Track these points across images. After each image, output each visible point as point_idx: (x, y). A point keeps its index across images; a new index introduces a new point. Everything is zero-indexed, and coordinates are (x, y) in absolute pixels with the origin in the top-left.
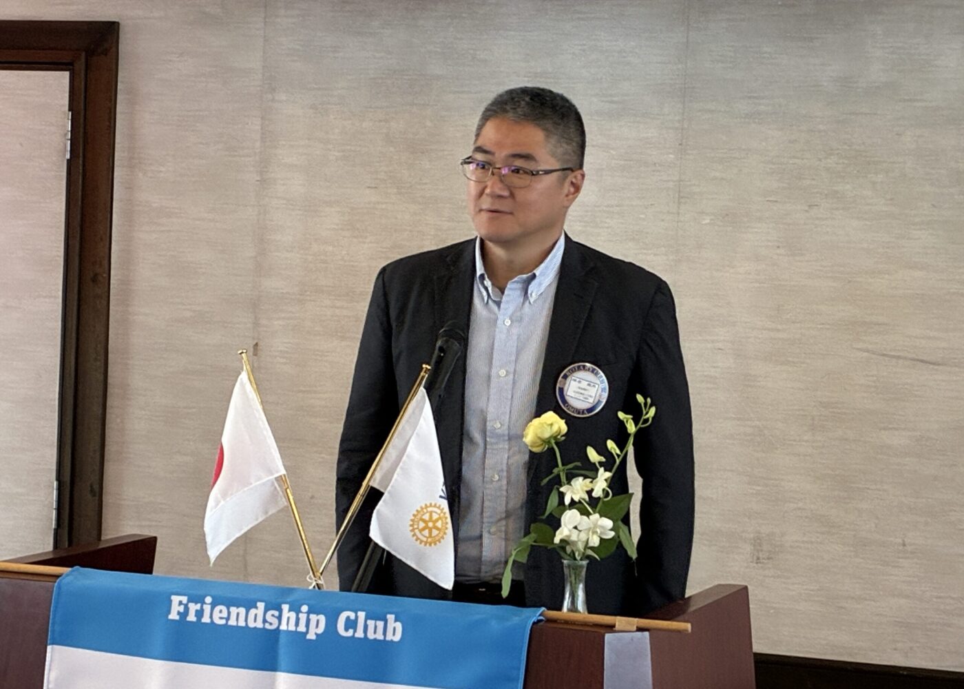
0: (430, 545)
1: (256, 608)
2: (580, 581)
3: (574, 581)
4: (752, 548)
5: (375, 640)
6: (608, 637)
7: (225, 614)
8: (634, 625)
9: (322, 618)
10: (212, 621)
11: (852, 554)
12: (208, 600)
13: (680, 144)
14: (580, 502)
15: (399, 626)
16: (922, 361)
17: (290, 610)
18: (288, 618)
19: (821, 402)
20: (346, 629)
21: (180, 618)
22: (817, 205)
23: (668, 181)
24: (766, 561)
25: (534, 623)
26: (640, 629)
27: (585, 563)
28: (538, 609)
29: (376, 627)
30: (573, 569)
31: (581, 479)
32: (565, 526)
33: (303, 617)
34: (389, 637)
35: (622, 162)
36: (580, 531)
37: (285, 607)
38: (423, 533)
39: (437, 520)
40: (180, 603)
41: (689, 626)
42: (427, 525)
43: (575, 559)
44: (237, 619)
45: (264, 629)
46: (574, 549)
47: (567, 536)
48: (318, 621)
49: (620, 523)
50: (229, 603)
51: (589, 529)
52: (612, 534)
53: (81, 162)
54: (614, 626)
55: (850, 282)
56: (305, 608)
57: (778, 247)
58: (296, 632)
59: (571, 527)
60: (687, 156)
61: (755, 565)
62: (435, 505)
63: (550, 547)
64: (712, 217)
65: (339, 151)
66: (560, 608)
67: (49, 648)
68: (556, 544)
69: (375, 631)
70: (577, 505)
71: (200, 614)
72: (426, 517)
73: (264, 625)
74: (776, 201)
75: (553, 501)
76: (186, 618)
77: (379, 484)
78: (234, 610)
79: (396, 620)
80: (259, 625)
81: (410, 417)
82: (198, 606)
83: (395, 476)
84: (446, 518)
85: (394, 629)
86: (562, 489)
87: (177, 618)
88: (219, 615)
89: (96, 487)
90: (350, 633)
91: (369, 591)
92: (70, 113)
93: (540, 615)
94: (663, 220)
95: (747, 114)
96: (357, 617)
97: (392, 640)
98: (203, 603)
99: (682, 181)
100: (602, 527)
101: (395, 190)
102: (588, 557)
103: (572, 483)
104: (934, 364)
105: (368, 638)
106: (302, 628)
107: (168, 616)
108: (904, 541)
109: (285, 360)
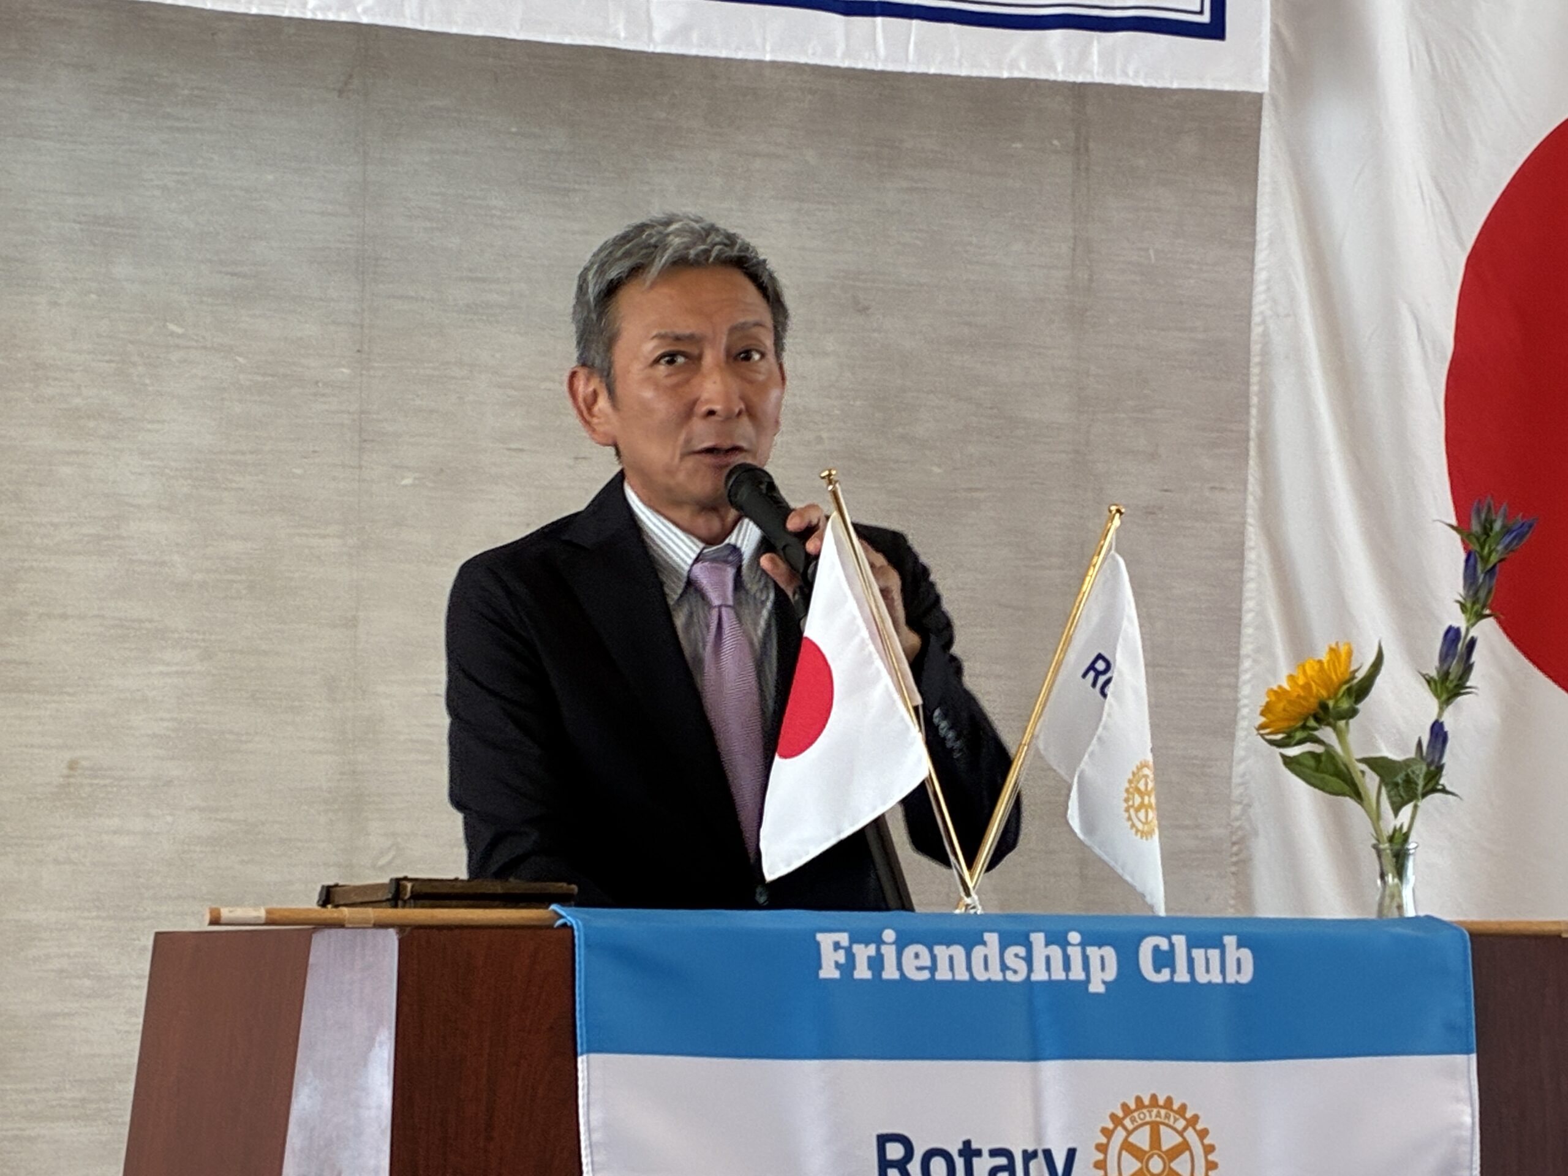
1: (984, 943)
5: (1210, 984)
7: (926, 960)
9: (1109, 953)
10: (902, 974)
12: (889, 935)
13: (359, 351)
15: (1246, 955)
17: (1048, 944)
18: (1048, 959)
20: (1157, 970)
21: (841, 974)
23: (342, 412)
29: (1207, 960)
33: (1075, 953)
34: (1231, 979)
35: (259, 378)
37: (1038, 939)
40: (837, 946)
44: (952, 970)
45: (1004, 982)
48: (1103, 960)
50: (931, 939)
56: (1074, 937)
60: (372, 372)
64: (417, 475)
67: (580, 1059)
69: (1207, 969)
71: (876, 963)
73: (1004, 976)
76: (852, 975)
78: (939, 950)
79: (1240, 945)
80: (997, 976)
82: (872, 950)
85: (1239, 961)
87: (836, 974)
88: (913, 964)
90: (1165, 976)
94: (334, 479)
95: (468, 306)
96: (1172, 945)
97: (1237, 982)
98: (880, 942)
99: (362, 412)
105: (1198, 983)
106: (1077, 974)
107: (817, 974)
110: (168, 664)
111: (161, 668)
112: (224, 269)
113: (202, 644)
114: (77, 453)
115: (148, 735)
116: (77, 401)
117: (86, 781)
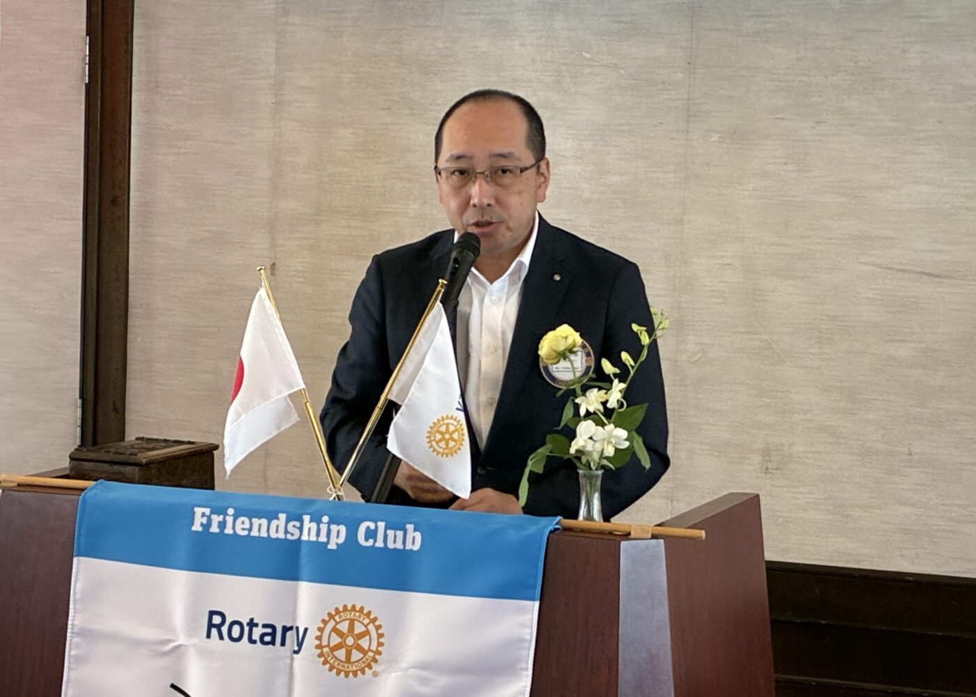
0: (447, 456)
1: (278, 519)
2: (595, 491)
3: (589, 490)
4: (761, 458)
5: (395, 549)
6: (623, 544)
7: (247, 525)
8: (648, 532)
9: (343, 529)
10: (234, 532)
11: (859, 463)
12: (231, 511)
13: (689, 63)
14: (595, 413)
15: (418, 535)
16: (927, 274)
17: (311, 521)
18: (310, 529)
19: (828, 316)
20: (366, 540)
21: (204, 529)
22: (823, 122)
23: (677, 99)
24: (774, 472)
25: (551, 532)
26: (654, 537)
27: (600, 472)
28: (554, 518)
29: (395, 537)
30: (589, 479)
31: (595, 390)
32: (581, 436)
33: (324, 528)
34: (408, 547)
35: (633, 82)
36: (595, 441)
37: (307, 518)
38: (440, 444)
39: (454, 432)
40: (203, 515)
41: (703, 533)
42: (444, 437)
43: (591, 469)
44: (259, 531)
45: (286, 539)
46: (590, 459)
47: (582, 446)
48: (338, 532)
49: (634, 434)
50: (251, 514)
51: (604, 440)
52: (627, 444)
53: (99, 87)
54: (629, 534)
55: (856, 197)
56: (325, 519)
57: (786, 164)
58: (317, 542)
59: (586, 437)
60: (696, 75)
61: (764, 475)
62: (452, 417)
63: (566, 457)
64: (720, 135)
65: (352, 73)
66: (575, 516)
67: (75, 560)
68: (571, 454)
69: (395, 541)
70: (592, 416)
71: (222, 525)
72: (443, 429)
73: (286, 536)
74: (783, 119)
75: (568, 412)
76: (208, 530)
77: (396, 397)
79: (415, 530)
81: (426, 332)
82: (221, 518)
83: (412, 390)
84: (462, 430)
85: (414, 538)
86: (577, 401)
87: (200, 529)
88: (241, 526)
89: (118, 405)
90: (370, 542)
91: (388, 502)
92: (88, 38)
93: (556, 524)
94: (673, 139)
95: (755, 33)
96: (376, 527)
97: (411, 550)
98: (226, 514)
99: (690, 99)
100: (617, 437)
101: (408, 112)
102: (603, 467)
103: (587, 394)
104: (939, 276)
105: (388, 548)
106: (323, 539)
107: (191, 528)
108: (910, 450)
109: (301, 280)
112: (614, 20)
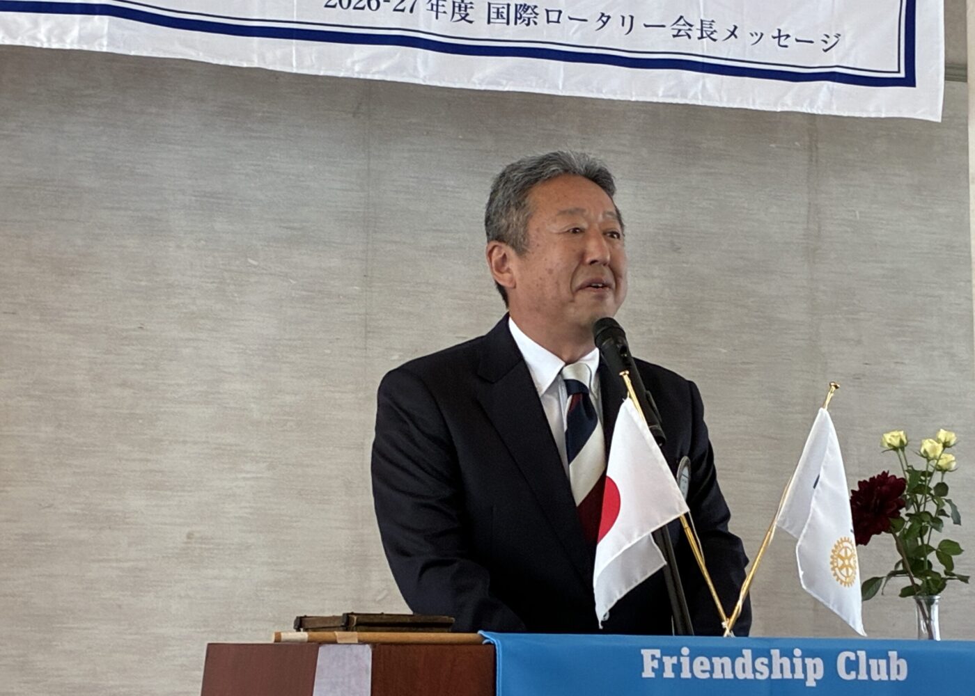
0: (848, 586)
1: (743, 656)
5: (880, 681)
7: (707, 667)
9: (819, 661)
10: (693, 676)
12: (685, 651)
15: (903, 663)
17: (781, 656)
18: (781, 665)
20: (848, 672)
21: (656, 675)
23: (354, 314)
29: (878, 666)
33: (798, 662)
34: (893, 677)
35: (304, 293)
37: (775, 653)
38: (841, 571)
39: (850, 558)
40: (653, 657)
42: (844, 562)
44: (723, 671)
45: (755, 679)
48: (815, 665)
50: (710, 653)
56: (797, 652)
58: (793, 680)
60: (373, 289)
62: (848, 539)
64: (401, 353)
69: (879, 671)
71: (677, 668)
72: (843, 553)
73: (755, 675)
76: (662, 675)
78: (716, 660)
79: (899, 657)
80: (750, 676)
82: (674, 660)
85: (898, 666)
87: (652, 675)
88: (700, 668)
90: (853, 676)
94: (350, 356)
95: (432, 247)
96: (857, 657)
97: (897, 680)
98: (680, 655)
99: (367, 314)
101: (38, 318)
105: (873, 680)
107: (641, 674)
110: (248, 472)
111: (244, 475)
112: (283, 225)
113: (270, 460)
114: (193, 339)
115: (235, 517)
116: (194, 308)
117: (197, 546)
